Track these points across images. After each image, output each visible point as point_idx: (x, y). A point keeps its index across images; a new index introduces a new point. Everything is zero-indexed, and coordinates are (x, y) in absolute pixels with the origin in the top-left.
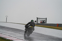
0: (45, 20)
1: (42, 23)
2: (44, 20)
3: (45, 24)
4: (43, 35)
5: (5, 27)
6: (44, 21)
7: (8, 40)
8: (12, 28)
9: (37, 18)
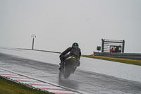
0: (121, 45)
1: (113, 52)
2: (118, 45)
3: (122, 55)
4: (117, 79)
5: (29, 60)
6: (118, 47)
7: (36, 90)
8: (46, 64)
9: (103, 41)
